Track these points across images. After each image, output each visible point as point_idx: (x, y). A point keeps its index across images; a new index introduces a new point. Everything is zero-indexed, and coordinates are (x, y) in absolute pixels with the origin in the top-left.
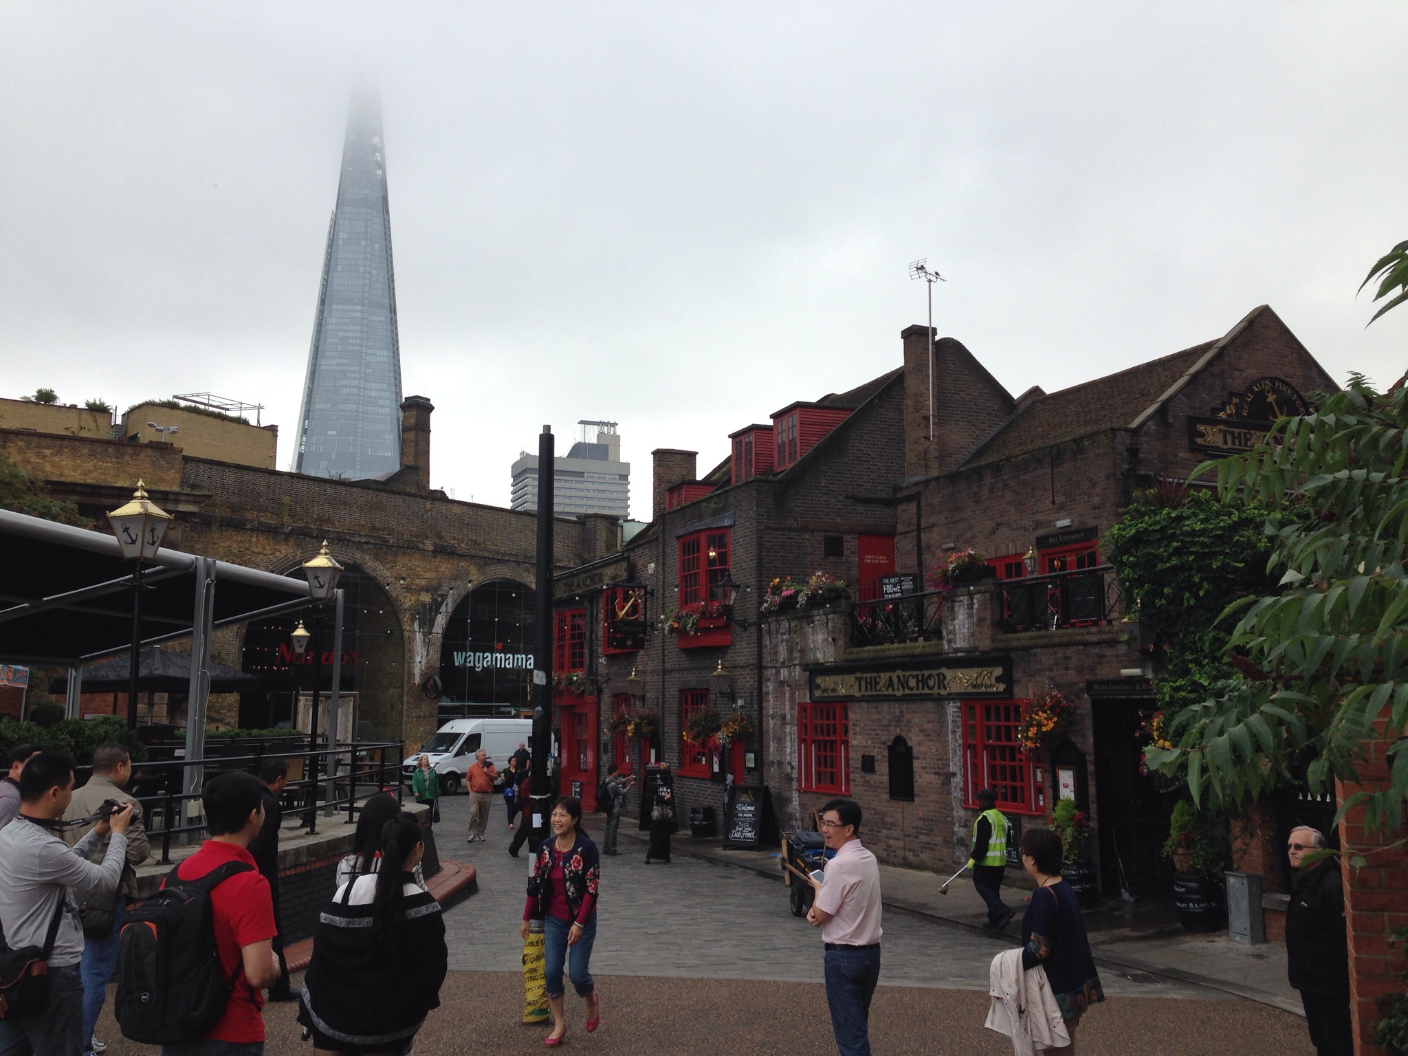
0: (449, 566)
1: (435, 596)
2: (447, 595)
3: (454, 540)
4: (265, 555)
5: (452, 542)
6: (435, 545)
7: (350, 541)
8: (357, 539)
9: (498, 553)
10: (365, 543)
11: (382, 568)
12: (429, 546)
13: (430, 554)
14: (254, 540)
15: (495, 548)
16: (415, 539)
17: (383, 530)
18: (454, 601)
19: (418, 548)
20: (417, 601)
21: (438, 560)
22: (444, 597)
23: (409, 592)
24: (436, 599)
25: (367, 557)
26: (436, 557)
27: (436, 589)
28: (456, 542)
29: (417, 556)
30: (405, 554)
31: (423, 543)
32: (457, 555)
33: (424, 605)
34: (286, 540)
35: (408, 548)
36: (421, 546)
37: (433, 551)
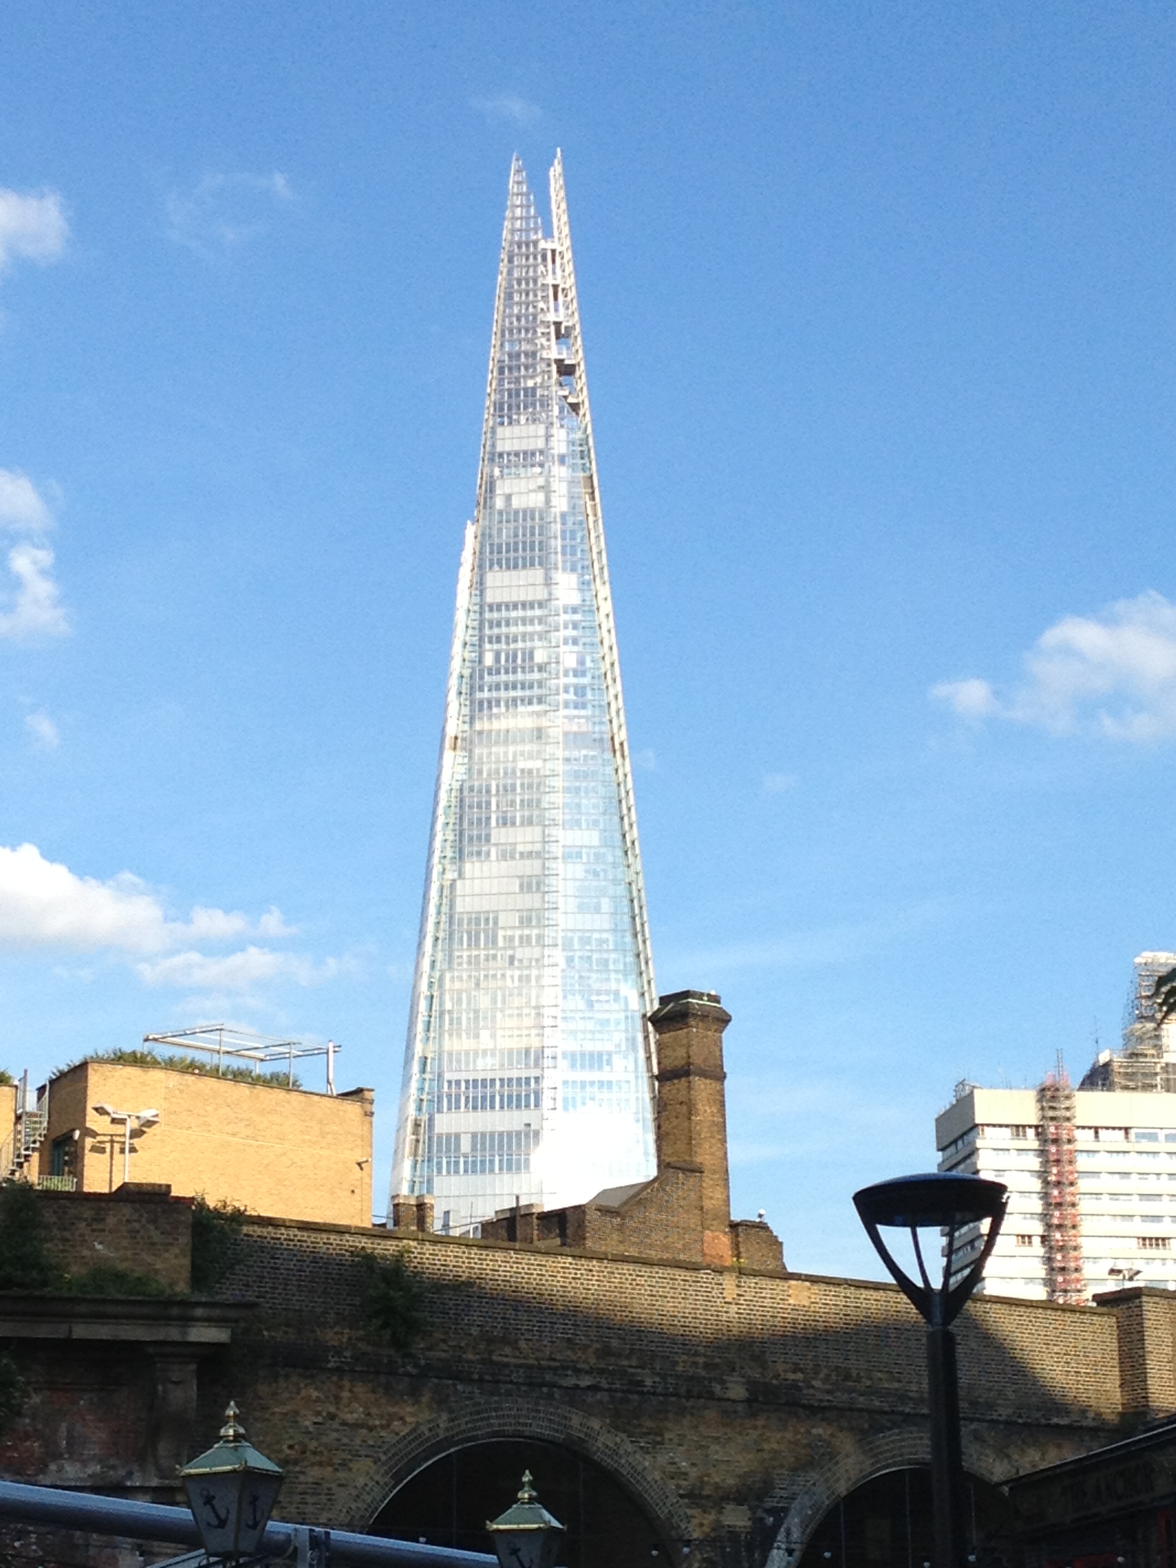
0: (789, 1436)
1: (760, 1513)
2: (786, 1510)
3: (794, 1372)
4: (371, 1429)
5: (791, 1376)
6: (752, 1385)
7: (554, 1385)
8: (570, 1381)
9: (903, 1398)
10: (589, 1388)
11: (630, 1448)
12: (737, 1391)
13: (740, 1408)
14: (346, 1394)
15: (896, 1385)
16: (703, 1373)
17: (628, 1357)
18: (804, 1525)
19: (711, 1396)
20: (717, 1526)
21: (760, 1423)
22: (780, 1514)
23: (698, 1506)
24: (762, 1519)
25: (596, 1424)
26: (754, 1415)
27: (760, 1498)
28: (800, 1376)
29: (711, 1414)
30: (682, 1412)
31: (722, 1382)
32: (804, 1407)
33: (733, 1535)
34: (414, 1393)
35: (689, 1396)
36: (717, 1388)
37: (749, 1402)
